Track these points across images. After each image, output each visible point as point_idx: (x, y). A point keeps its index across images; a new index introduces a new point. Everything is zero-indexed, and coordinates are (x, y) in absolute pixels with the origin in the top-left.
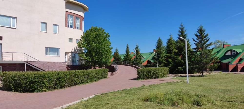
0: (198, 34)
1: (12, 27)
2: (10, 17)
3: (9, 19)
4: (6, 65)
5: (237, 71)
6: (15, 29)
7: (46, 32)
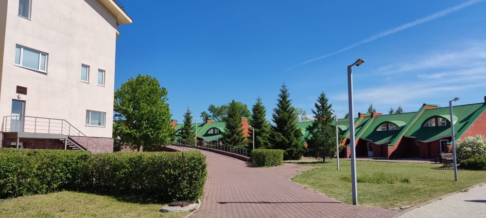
0: (319, 105)
1: (40, 70)
2: (38, 52)
3: (36, 55)
4: (31, 141)
5: (346, 157)
6: (46, 74)
7: (87, 82)
